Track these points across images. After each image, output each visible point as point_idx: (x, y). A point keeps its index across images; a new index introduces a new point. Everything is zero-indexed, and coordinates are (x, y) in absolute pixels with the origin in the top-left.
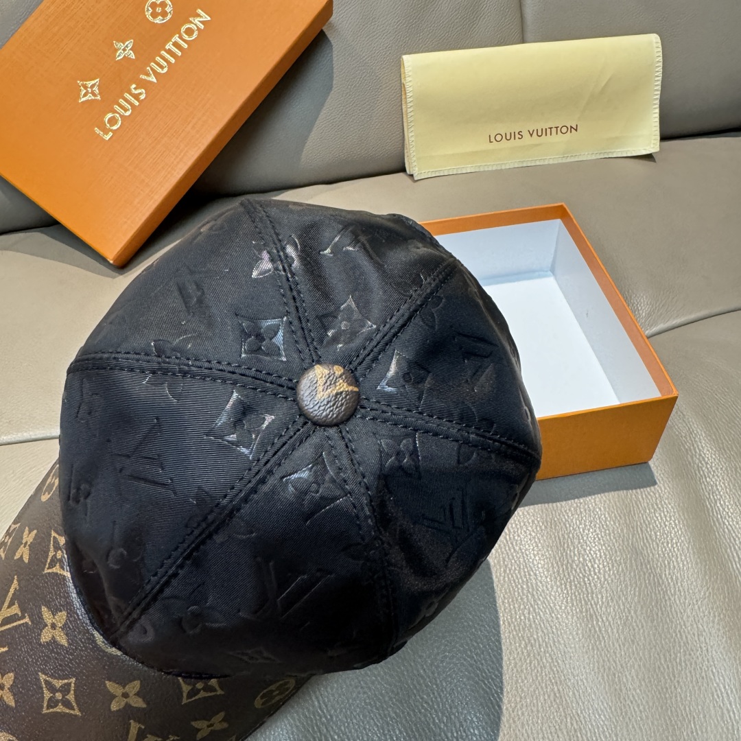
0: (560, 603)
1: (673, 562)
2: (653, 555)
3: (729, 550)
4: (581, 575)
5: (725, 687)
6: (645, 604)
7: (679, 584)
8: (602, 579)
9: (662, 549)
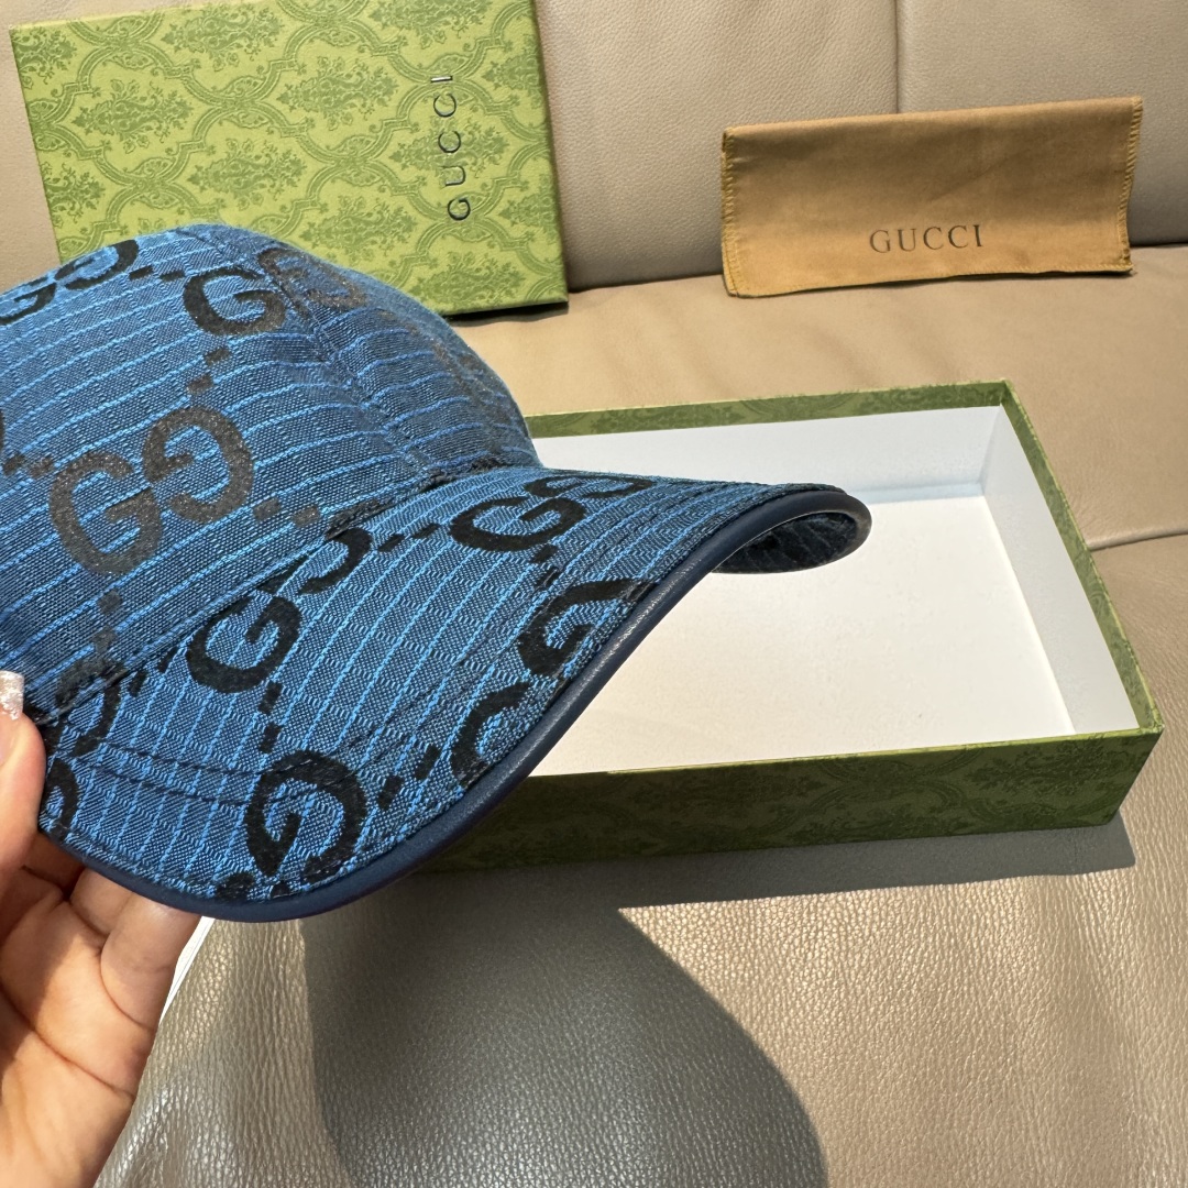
0: (793, 961)
1: (985, 918)
2: (956, 904)
3: (1082, 908)
4: (835, 922)
5: (1032, 1115)
6: (927, 976)
7: (989, 953)
8: (867, 933)
9: (971, 896)
